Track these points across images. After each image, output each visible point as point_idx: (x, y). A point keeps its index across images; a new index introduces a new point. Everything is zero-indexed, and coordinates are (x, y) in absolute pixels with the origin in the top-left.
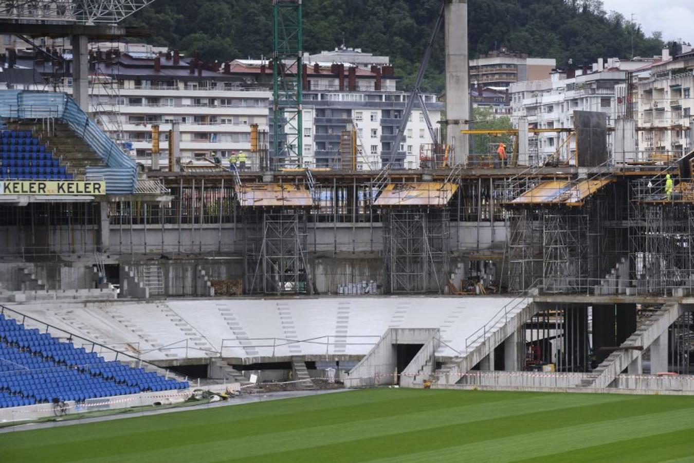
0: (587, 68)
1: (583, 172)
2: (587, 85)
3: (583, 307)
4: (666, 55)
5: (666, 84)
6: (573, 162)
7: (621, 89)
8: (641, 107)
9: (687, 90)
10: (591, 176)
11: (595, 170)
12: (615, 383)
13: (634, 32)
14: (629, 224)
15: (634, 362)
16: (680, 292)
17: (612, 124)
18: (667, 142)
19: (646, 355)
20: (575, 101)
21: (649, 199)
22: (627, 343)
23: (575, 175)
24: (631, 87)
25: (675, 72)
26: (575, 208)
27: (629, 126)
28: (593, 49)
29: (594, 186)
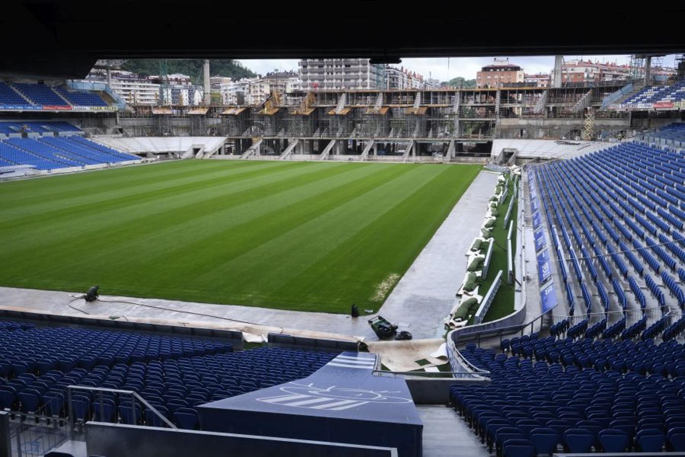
0: (239, 80)
1: (239, 106)
2: (239, 85)
3: (239, 140)
4: (258, 78)
5: (258, 85)
6: (236, 104)
7: (247, 86)
8: (252, 90)
9: (263, 87)
10: (241, 107)
11: (242, 106)
12: (247, 158)
13: (250, 72)
14: (250, 119)
15: (252, 152)
16: (262, 136)
17: (245, 94)
18: (259, 99)
19: (255, 151)
20: (236, 89)
21: (255, 113)
22: (250, 148)
23: (237, 107)
24: (250, 85)
25: (260, 82)
26: (237, 116)
27: (250, 95)
28: (240, 76)
29: (242, 110)
